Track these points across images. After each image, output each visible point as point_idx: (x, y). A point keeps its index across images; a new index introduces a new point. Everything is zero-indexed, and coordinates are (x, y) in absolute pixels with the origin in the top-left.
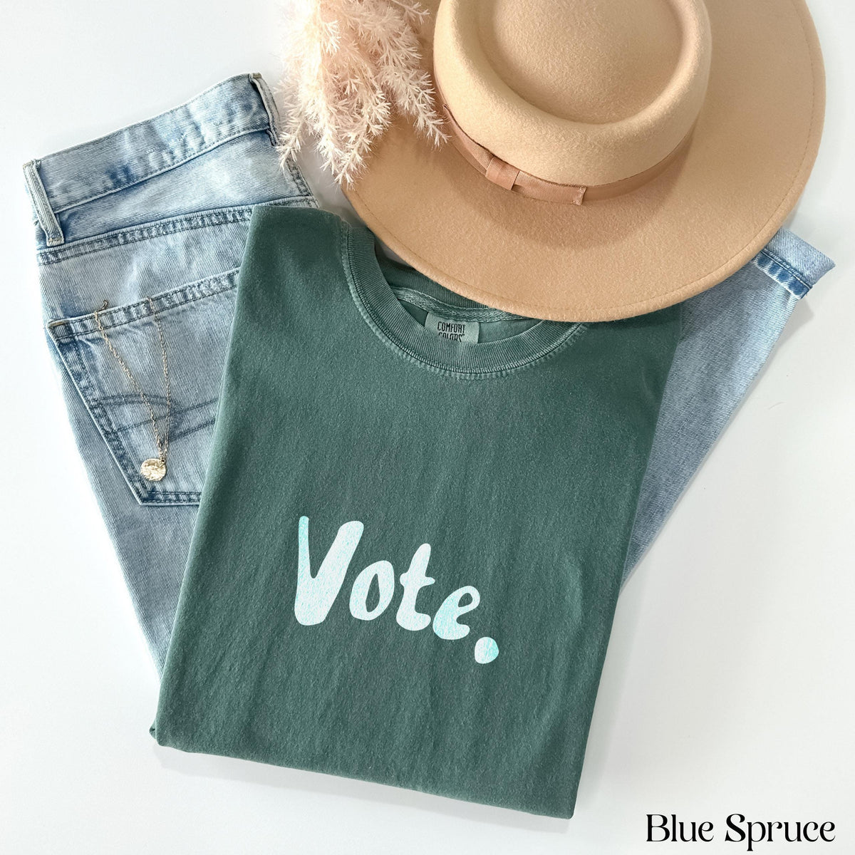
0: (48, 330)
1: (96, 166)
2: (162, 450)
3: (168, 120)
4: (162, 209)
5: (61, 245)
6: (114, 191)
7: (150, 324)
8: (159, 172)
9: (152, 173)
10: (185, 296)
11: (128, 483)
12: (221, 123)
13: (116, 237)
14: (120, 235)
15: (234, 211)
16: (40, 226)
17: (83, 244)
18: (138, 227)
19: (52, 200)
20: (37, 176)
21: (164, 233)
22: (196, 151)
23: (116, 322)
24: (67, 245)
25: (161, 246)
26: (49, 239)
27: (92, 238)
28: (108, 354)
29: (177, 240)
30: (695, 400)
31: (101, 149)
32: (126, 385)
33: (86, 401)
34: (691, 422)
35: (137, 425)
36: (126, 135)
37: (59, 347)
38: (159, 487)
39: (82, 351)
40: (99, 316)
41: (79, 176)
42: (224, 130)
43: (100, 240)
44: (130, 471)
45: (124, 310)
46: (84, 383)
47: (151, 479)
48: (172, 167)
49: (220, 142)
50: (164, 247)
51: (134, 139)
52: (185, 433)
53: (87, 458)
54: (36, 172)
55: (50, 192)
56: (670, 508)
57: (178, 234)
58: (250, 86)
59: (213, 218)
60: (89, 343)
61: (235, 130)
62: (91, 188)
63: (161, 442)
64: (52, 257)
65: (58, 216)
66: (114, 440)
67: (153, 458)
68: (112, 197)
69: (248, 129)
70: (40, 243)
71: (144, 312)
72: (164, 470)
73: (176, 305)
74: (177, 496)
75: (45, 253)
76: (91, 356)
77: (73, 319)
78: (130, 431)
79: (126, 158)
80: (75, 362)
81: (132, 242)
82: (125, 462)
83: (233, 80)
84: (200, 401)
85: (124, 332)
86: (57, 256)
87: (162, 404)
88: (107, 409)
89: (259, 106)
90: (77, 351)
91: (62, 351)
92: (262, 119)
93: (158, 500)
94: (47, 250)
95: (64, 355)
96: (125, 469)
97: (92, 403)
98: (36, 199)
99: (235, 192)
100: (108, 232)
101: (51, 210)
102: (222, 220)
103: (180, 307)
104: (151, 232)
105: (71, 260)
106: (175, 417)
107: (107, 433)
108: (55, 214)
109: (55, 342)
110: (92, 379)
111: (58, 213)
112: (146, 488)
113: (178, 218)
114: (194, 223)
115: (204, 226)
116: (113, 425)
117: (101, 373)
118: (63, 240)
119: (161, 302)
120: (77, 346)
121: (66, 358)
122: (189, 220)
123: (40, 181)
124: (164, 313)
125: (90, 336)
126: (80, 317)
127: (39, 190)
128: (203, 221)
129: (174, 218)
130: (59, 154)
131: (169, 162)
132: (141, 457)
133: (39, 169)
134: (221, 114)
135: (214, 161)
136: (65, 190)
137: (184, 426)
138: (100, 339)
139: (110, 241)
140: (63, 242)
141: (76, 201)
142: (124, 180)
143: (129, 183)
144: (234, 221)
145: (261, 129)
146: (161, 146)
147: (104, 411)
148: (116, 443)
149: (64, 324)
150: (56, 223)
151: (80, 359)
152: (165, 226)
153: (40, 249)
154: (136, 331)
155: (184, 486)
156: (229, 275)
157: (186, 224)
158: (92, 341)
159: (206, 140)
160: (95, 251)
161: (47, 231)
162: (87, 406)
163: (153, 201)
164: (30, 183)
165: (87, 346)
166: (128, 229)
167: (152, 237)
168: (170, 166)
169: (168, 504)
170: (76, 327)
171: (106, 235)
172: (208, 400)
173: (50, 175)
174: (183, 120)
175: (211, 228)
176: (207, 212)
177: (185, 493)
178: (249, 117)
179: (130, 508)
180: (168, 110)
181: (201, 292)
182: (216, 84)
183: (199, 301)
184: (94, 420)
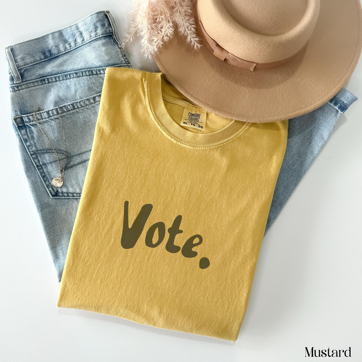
0: (13, 120)
1: (37, 49)
2: (62, 174)
3: (69, 30)
4: (65, 68)
5: (20, 83)
6: (44, 60)
7: (58, 118)
8: (64, 52)
9: (61, 53)
10: (74, 107)
11: (46, 188)
12: (92, 32)
13: (44, 80)
14: (46, 79)
15: (96, 70)
17: (30, 83)
18: (54, 76)
19: (17, 63)
20: (11, 53)
21: (66, 79)
22: (80, 44)
23: (43, 117)
24: (23, 83)
25: (64, 84)
26: (15, 80)
27: (34, 81)
28: (39, 131)
29: (71, 82)
30: (295, 156)
31: (39, 42)
32: (47, 145)
33: (29, 152)
34: (294, 166)
35: (51, 163)
36: (50, 36)
37: (18, 128)
38: (60, 190)
39: (28, 130)
40: (36, 114)
41: (29, 54)
42: (93, 34)
43: (37, 81)
44: (47, 183)
45: (47, 112)
46: (28, 144)
47: (56, 186)
48: (70, 50)
49: (91, 40)
50: (66, 85)
51: (53, 38)
52: (72, 167)
53: (29, 177)
54: (10, 51)
55: (16, 60)
56: (284, 204)
57: (71, 79)
58: (105, 16)
59: (87, 73)
60: (31, 126)
61: (98, 35)
62: (35, 58)
63: (61, 170)
64: (16, 88)
65: (19, 70)
66: (41, 169)
67: (58, 177)
68: (43, 63)
69: (103, 34)
70: (11, 82)
71: (55, 113)
72: (62, 183)
73: (70, 110)
74: (68, 194)
76: (31, 132)
77: (24, 115)
78: (48, 165)
79: (50, 46)
80: (25, 134)
81: (51, 82)
82: (45, 179)
83: (98, 13)
84: (79, 152)
85: (46, 122)
86: (18, 88)
87: (62, 153)
88: (38, 155)
89: (108, 25)
90: (25, 129)
91: (19, 129)
92: (109, 30)
93: (59, 196)
94: (14, 85)
95: (20, 131)
96: (45, 182)
97: (32, 153)
98: (10, 63)
99: (97, 62)
100: (41, 78)
101: (16, 68)
102: (91, 73)
103: (71, 111)
104: (60, 78)
105: (25, 90)
106: (68, 159)
107: (37, 166)
108: (18, 70)
109: (16, 125)
110: (32, 142)
111: (20, 69)
112: (54, 190)
113: (72, 72)
114: (78, 75)
115: (83, 76)
116: (41, 162)
117: (36, 140)
118: (21, 81)
119: (63, 109)
120: (26, 127)
121: (21, 133)
122: (76, 73)
123: (12, 55)
124: (64, 114)
125: (31, 123)
126: (27, 115)
127: (11, 59)
128: (82, 74)
129: (70, 73)
130: (21, 43)
131: (69, 48)
132: (52, 176)
133: (12, 50)
134: (92, 28)
135: (88, 48)
136: (23, 59)
137: (72, 163)
138: (36, 125)
139: (42, 82)
140: (21, 82)
141: (28, 64)
142: (49, 55)
143: (51, 57)
144: (96, 74)
145: (109, 35)
146: (65, 41)
147: (37, 156)
148: (42, 170)
149: (20, 118)
150: (19, 74)
151: (27, 133)
152: (66, 76)
153: (11, 85)
154: (52, 121)
155: (71, 190)
156: (94, 97)
157: (75, 75)
158: (32, 125)
159: (85, 39)
160: (35, 86)
161: (14, 77)
162: (29, 154)
163: (61, 65)
164: (8, 56)
165: (30, 128)
166: (50, 77)
167: (60, 80)
168: (69, 50)
169: (64, 198)
170: (26, 119)
171: (40, 79)
172: (83, 152)
173: (17, 52)
174: (75, 30)
175: (86, 77)
176: (84, 70)
177: (71, 193)
178: (104, 29)
179: (47, 199)
180: (69, 26)
181: (81, 105)
182: (90, 15)
183: (80, 109)
184: (32, 160)
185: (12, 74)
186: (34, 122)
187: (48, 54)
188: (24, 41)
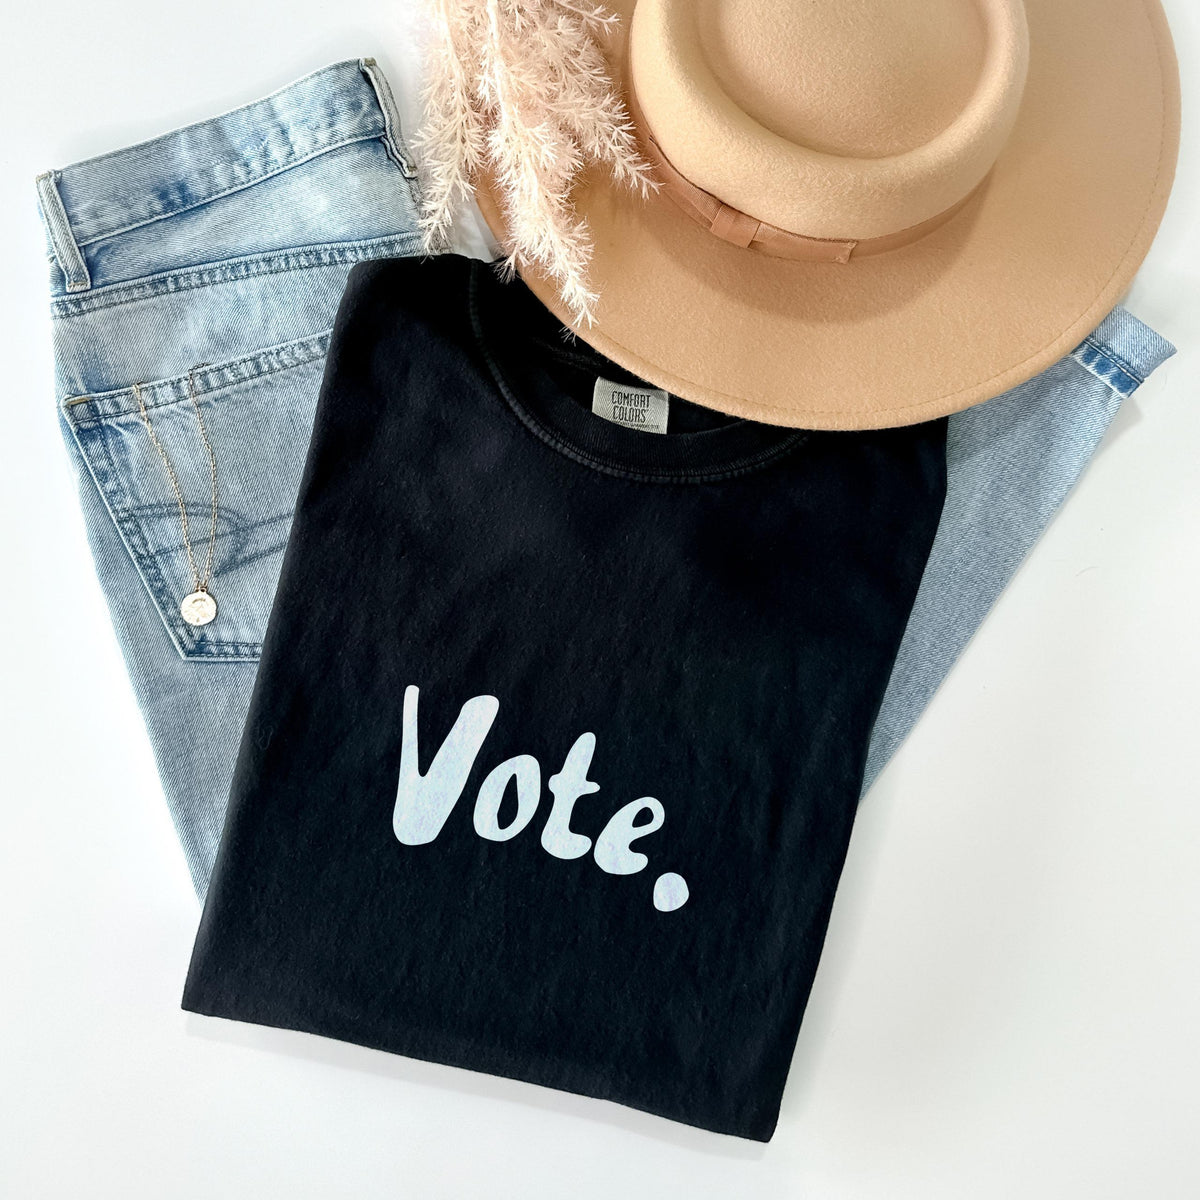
0: (63, 411)
1: (139, 180)
3: (243, 118)
4: (231, 244)
5: (87, 291)
6: (163, 217)
7: (207, 404)
8: (228, 192)
9: (218, 193)
10: (258, 366)
11: (167, 628)
12: (318, 127)
13: (164, 281)
14: (170, 279)
16: (57, 264)
17: (117, 290)
18: (196, 268)
19: (75, 228)
20: (56, 193)
21: (233, 278)
22: (281, 164)
23: (160, 400)
24: (94, 292)
25: (228, 295)
26: (69, 282)
27: (131, 283)
28: (147, 445)
29: (250, 288)
31: (147, 157)
32: (170, 490)
33: (113, 512)
35: (182, 547)
36: (183, 137)
37: (78, 434)
38: (211, 636)
39: (110, 440)
40: (137, 391)
41: (114, 195)
42: (323, 136)
43: (142, 286)
44: (171, 612)
45: (173, 384)
46: (110, 486)
47: (199, 624)
48: (246, 186)
49: (316, 153)
50: (232, 298)
51: (194, 145)
52: (250, 560)
53: (111, 592)
54: (54, 188)
55: (74, 216)
57: (252, 280)
58: (361, 77)
59: (302, 259)
60: (121, 430)
61: (338, 138)
62: (133, 210)
63: (216, 571)
64: (70, 307)
65: (83, 250)
66: (150, 567)
68: (161, 224)
69: (356, 136)
70: (56, 288)
71: (199, 388)
73: (245, 379)
74: (236, 648)
75: (63, 301)
76: (122, 448)
77: (100, 395)
78: (173, 554)
79: (182, 171)
80: (99, 456)
81: (185, 289)
82: (165, 599)
83: (337, 67)
84: (273, 513)
85: (170, 415)
86: (80, 307)
88: (142, 523)
89: (372, 104)
90: (102, 440)
91: (81, 441)
92: (375, 122)
93: (209, 654)
94: (65, 298)
95: (85, 445)
96: (164, 608)
97: (121, 515)
98: (53, 225)
99: (334, 223)
100: (153, 274)
101: (73, 242)
102: (313, 260)
103: (250, 382)
104: (215, 276)
105: (100, 313)
106: (238, 535)
107: (140, 557)
108: (79, 248)
109: (72, 427)
110: (123, 480)
111: (84, 247)
112: (192, 636)
113: (253, 257)
114: (275, 266)
115: (288, 269)
116: (150, 546)
117: (135, 473)
118: (89, 283)
119: (223, 375)
120: (103, 433)
121: (87, 450)
122: (269, 261)
123: (59, 201)
124: (227, 390)
125: (123, 419)
126: (110, 393)
127: (58, 214)
128: (288, 263)
129: (248, 258)
130: (87, 163)
131: (243, 178)
132: (184, 590)
133: (59, 184)
134: (319, 114)
135: (307, 179)
136: (95, 214)
137: (250, 549)
138: (137, 424)
139: (156, 287)
140: (89, 287)
141: (112, 230)
142: (178, 201)
143: (184, 206)
144: (331, 264)
145: (373, 136)
146: (233, 156)
147: (138, 526)
148: (153, 571)
149: (86, 402)
150: (81, 260)
151: (107, 452)
152: (234, 268)
153: (57, 296)
154: (187, 414)
155: (246, 635)
156: (322, 337)
157: (263, 267)
158: (126, 426)
159: (295, 148)
160: (133, 300)
161: (67, 271)
162: (113, 518)
163: (218, 232)
164: (46, 203)
165: (117, 434)
166: (182, 271)
167: (215, 283)
168: (243, 183)
169: (223, 659)
170: (104, 407)
171: (150, 278)
173: (74, 193)
174: (264, 121)
175: (299, 272)
176: (293, 250)
177: (247, 645)
178: (357, 120)
179: (169, 665)
180: (243, 106)
181: (281, 362)
182: (313, 73)
183: (277, 374)
184: (123, 538)
185: (60, 262)
186: (132, 417)
187: (175, 197)
188: (97, 156)
